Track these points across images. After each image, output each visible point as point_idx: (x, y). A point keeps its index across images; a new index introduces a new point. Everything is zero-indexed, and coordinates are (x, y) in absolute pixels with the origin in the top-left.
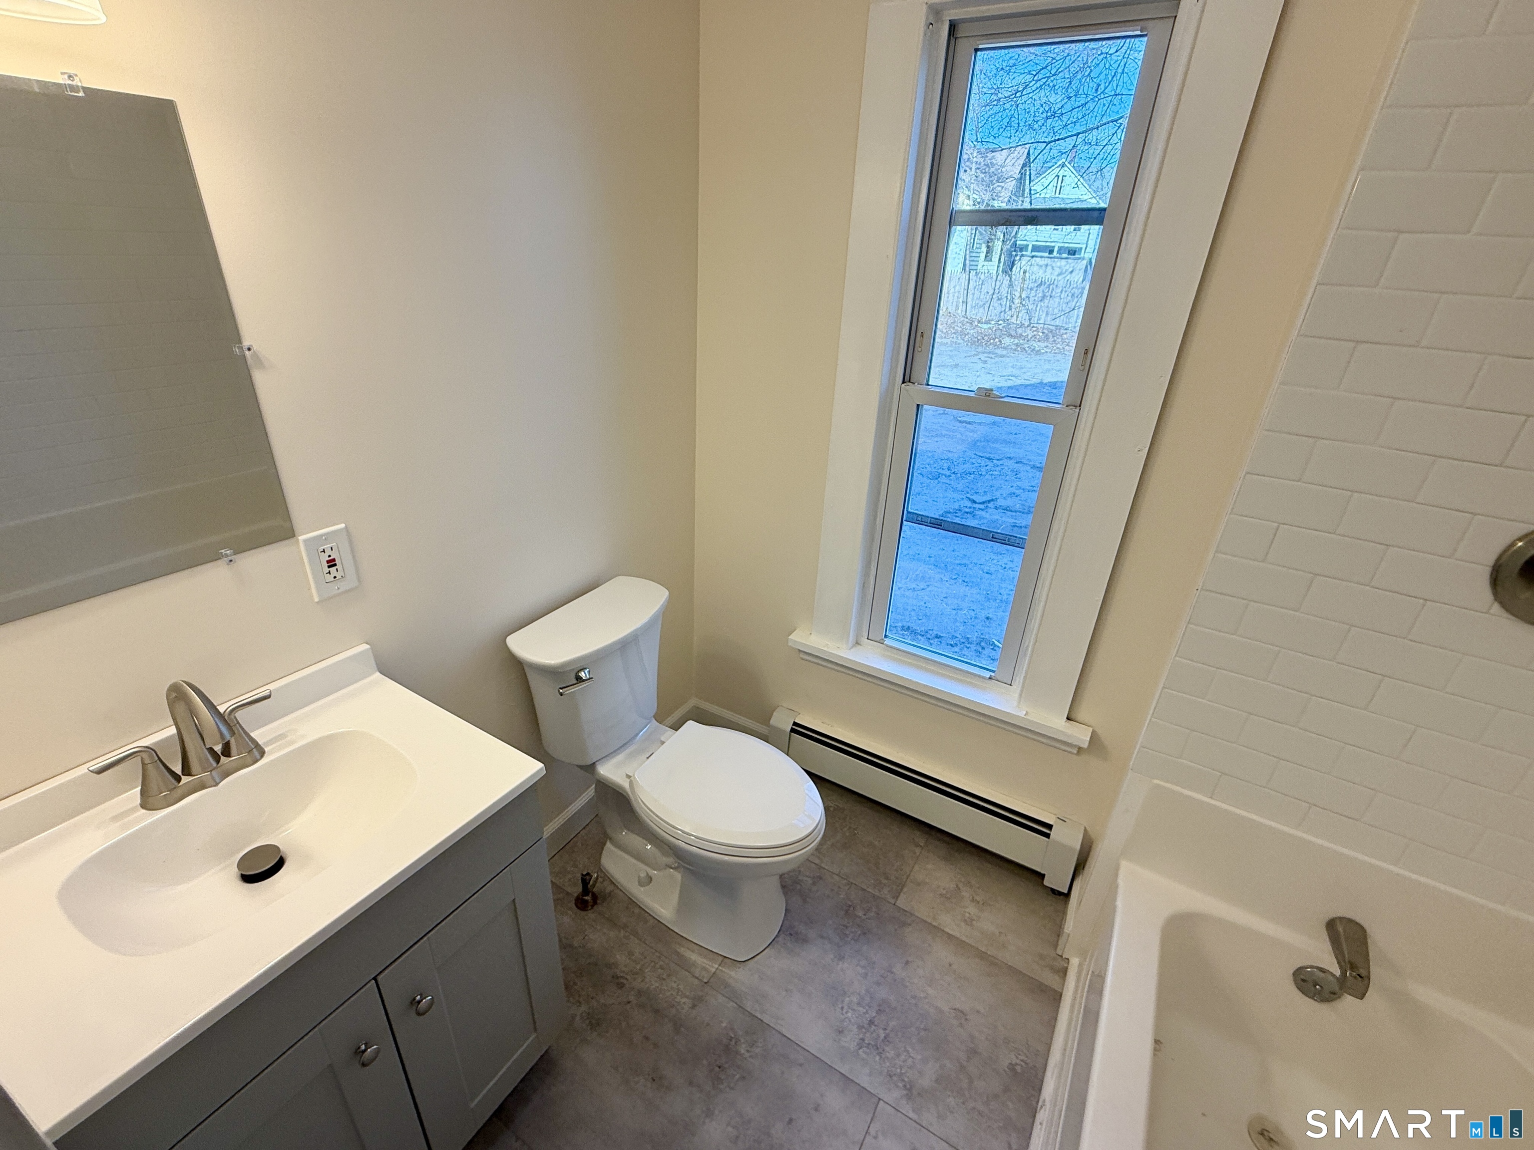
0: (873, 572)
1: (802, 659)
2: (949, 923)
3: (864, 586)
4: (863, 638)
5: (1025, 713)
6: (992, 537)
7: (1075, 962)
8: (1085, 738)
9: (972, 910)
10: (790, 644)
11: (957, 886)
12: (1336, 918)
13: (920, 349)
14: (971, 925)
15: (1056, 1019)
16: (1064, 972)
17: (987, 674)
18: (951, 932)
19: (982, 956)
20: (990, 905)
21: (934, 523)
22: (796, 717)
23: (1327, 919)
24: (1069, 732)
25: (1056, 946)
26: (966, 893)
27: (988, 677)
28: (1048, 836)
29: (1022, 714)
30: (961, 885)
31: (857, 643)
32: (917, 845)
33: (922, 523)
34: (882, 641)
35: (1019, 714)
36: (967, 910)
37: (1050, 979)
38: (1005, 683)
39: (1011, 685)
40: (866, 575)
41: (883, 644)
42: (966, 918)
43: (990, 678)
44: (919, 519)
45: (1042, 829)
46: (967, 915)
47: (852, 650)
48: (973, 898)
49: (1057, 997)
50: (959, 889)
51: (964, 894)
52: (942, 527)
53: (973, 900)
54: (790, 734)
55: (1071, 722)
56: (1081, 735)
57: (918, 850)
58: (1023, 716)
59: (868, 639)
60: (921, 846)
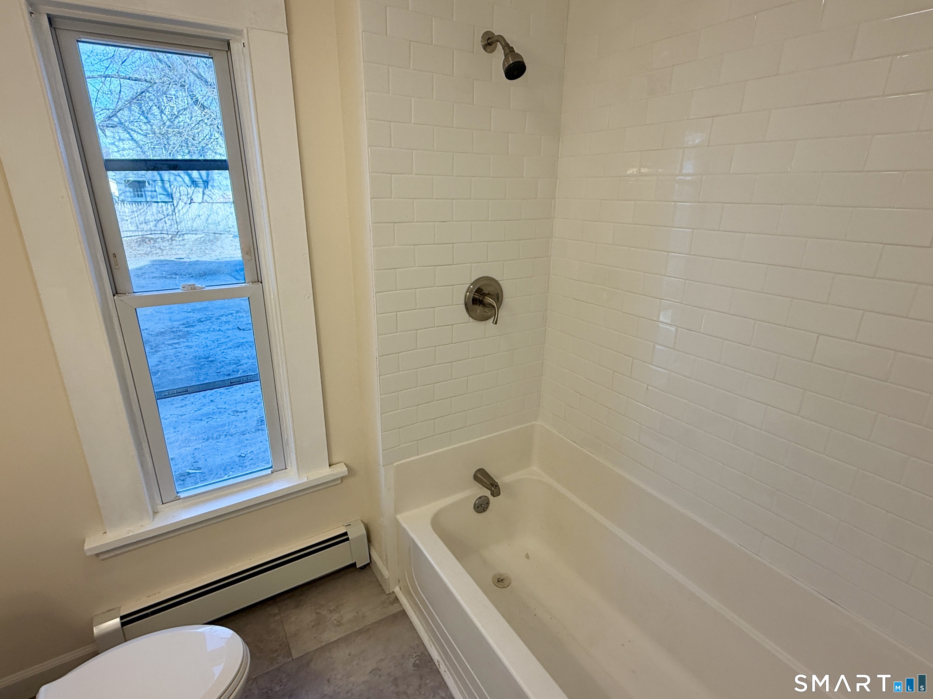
0: (146, 450)
1: (103, 560)
2: (330, 636)
3: (143, 464)
4: (158, 506)
5: (306, 478)
6: (231, 383)
7: (397, 590)
8: (344, 470)
9: (335, 616)
10: (88, 554)
11: (317, 613)
12: (475, 474)
13: (117, 267)
14: (342, 624)
15: (411, 622)
16: (397, 599)
17: (269, 471)
18: (335, 639)
19: (360, 632)
20: (341, 605)
21: (182, 391)
22: (120, 611)
23: (472, 477)
24: (335, 472)
25: (383, 591)
26: (324, 612)
27: (270, 472)
28: (348, 539)
29: (305, 480)
30: (318, 611)
31: (155, 513)
32: (275, 615)
33: (169, 396)
34: (177, 498)
35: (304, 481)
36: (333, 619)
37: (394, 609)
38: (282, 470)
39: (286, 469)
40: (141, 455)
41: (180, 499)
42: (336, 624)
43: (272, 473)
44: (167, 394)
45: (343, 538)
46: (335, 622)
47: (155, 520)
48: (330, 610)
49: (403, 613)
50: (319, 613)
51: (323, 613)
52: (189, 392)
53: (331, 612)
54: (123, 629)
55: (332, 466)
56: (341, 470)
57: (278, 618)
58: (307, 480)
59: (163, 504)
60: (278, 614)
